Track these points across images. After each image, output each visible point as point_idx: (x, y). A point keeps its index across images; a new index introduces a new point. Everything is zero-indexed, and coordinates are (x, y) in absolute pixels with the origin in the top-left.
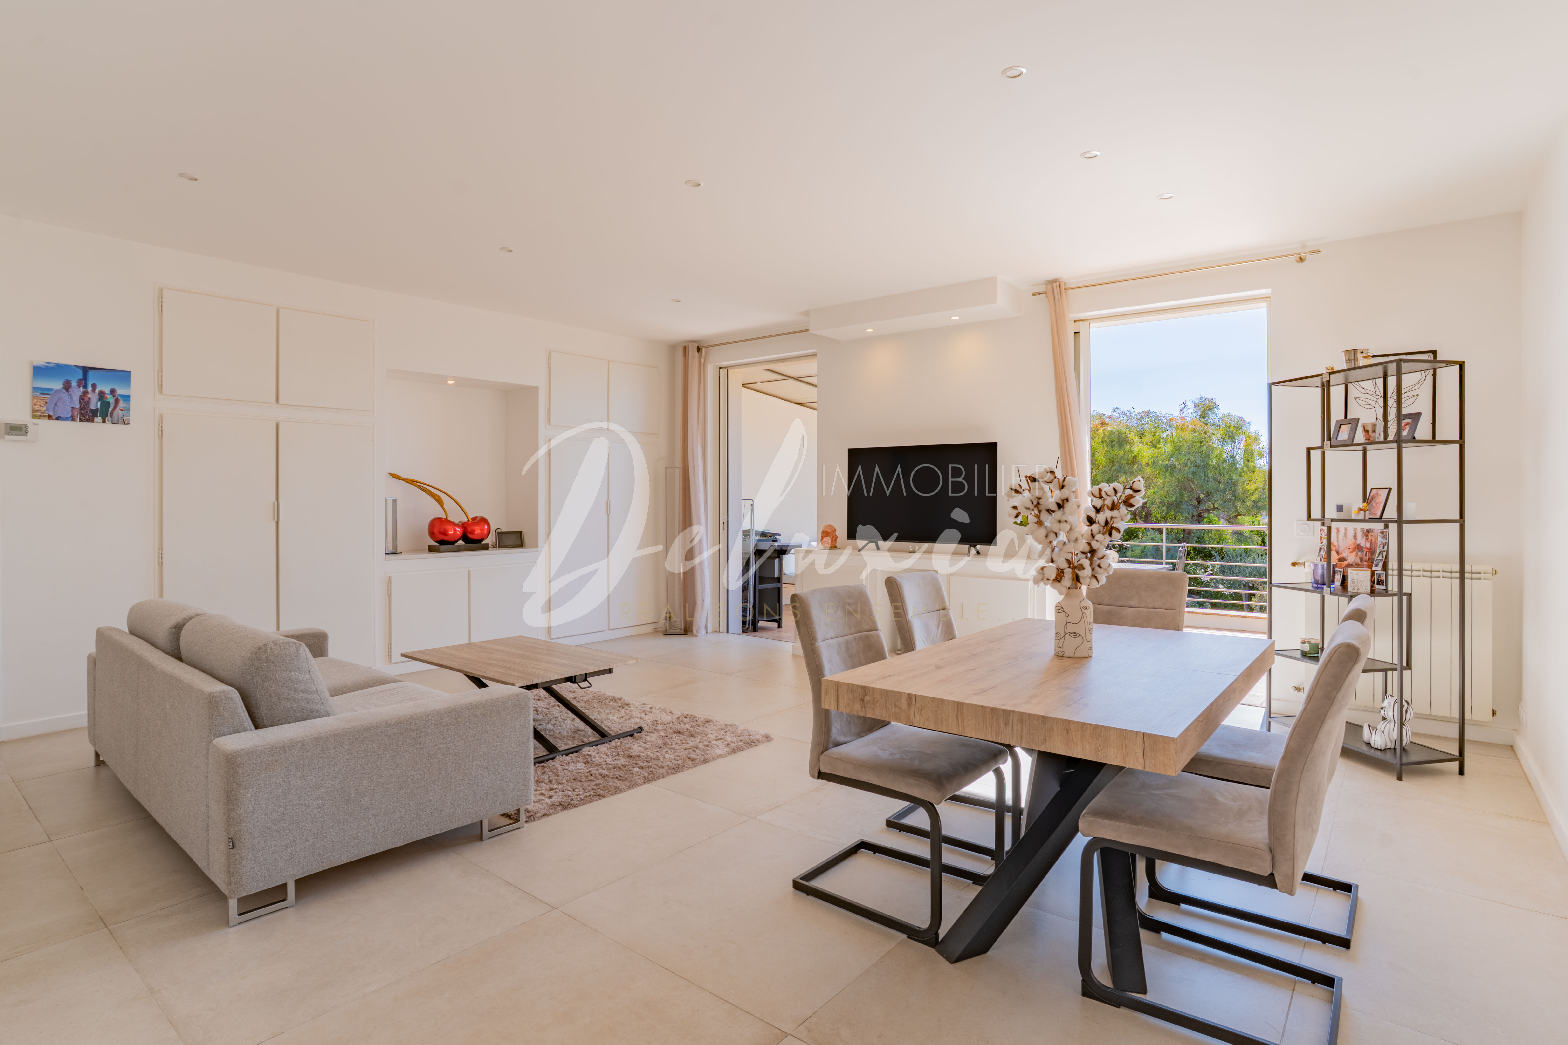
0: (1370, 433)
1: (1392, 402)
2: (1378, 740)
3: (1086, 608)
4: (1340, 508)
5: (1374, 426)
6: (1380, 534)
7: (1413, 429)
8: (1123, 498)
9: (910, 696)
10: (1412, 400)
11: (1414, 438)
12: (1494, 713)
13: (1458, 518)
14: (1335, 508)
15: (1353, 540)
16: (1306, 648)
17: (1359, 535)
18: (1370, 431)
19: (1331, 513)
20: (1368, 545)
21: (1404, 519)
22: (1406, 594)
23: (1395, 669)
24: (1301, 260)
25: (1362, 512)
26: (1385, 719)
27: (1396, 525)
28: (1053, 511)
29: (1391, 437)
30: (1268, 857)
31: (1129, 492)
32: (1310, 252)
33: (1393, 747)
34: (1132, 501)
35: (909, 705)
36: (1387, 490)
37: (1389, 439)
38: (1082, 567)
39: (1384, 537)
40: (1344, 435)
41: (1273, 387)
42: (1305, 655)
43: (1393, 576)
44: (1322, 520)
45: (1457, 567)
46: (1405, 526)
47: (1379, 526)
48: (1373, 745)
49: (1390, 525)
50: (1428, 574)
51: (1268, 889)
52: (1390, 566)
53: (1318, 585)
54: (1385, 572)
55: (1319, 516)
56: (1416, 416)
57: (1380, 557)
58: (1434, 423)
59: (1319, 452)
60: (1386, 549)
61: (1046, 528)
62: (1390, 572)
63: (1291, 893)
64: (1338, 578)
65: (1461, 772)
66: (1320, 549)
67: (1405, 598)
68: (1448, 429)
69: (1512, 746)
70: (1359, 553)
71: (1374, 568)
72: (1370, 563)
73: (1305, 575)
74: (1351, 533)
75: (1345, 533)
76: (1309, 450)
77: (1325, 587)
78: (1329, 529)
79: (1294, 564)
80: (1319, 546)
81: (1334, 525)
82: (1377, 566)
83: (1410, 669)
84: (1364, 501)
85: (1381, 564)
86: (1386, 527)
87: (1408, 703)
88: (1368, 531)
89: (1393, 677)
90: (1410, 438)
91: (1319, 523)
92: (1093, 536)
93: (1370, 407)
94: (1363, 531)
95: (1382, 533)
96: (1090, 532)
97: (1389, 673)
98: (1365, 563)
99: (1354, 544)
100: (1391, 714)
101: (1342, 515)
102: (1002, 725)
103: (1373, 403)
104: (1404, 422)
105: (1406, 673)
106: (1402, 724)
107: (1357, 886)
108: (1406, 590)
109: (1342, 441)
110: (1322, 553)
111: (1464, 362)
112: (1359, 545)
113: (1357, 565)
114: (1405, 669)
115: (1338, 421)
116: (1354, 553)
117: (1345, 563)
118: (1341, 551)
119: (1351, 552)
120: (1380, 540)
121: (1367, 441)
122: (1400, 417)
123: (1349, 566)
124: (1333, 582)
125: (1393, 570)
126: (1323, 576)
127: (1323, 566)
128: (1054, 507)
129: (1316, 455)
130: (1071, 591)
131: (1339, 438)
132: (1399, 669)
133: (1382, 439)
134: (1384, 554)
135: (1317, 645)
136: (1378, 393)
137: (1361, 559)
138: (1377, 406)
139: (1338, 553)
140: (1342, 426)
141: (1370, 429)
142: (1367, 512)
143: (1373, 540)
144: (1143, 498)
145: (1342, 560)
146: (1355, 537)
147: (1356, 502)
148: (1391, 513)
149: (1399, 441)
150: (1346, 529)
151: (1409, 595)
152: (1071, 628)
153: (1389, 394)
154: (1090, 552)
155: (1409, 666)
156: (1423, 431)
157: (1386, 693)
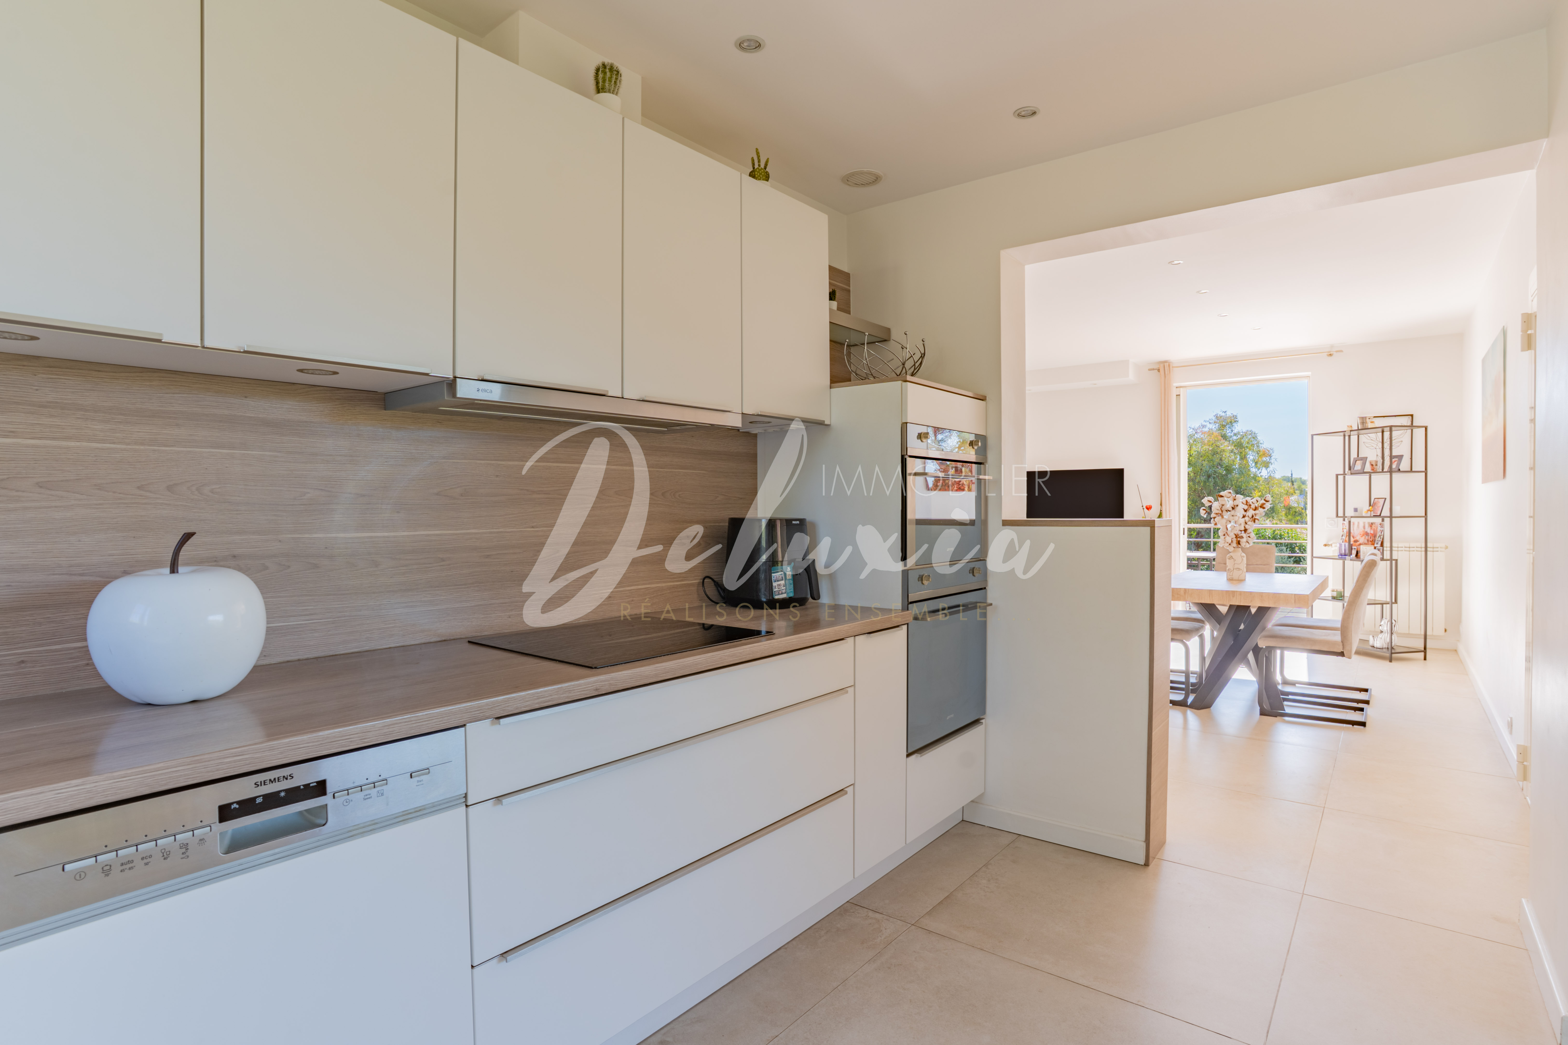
0: (1374, 466)
1: (1387, 446)
2: (1378, 644)
3: (1243, 556)
4: (1356, 510)
5: (1377, 462)
6: (1379, 525)
7: (1399, 464)
8: (1260, 505)
9: (1185, 590)
10: (1398, 444)
11: (1399, 470)
12: (1445, 631)
13: (1424, 515)
14: (1353, 510)
15: (1363, 529)
16: (1335, 594)
17: (1367, 526)
18: (1374, 465)
19: (1350, 512)
20: (1372, 532)
21: (1393, 515)
22: (1394, 560)
23: (1388, 603)
24: (1331, 355)
25: (1369, 512)
26: (1382, 632)
27: (1389, 519)
28: (1230, 511)
29: (1386, 469)
30: (1341, 644)
31: (1263, 501)
32: (1337, 351)
33: (1387, 647)
34: (1264, 506)
35: (1185, 593)
36: (1384, 499)
37: (1384, 471)
38: (1242, 537)
39: (1382, 527)
40: (1358, 466)
41: (1314, 436)
42: (1334, 598)
43: (1386, 551)
44: (1344, 517)
45: (1423, 545)
46: (1393, 519)
47: (1379, 520)
48: (1375, 647)
49: (1385, 519)
50: (1408, 549)
51: (1341, 657)
52: (1385, 545)
53: (1343, 556)
54: (1382, 548)
55: (1342, 515)
56: (1400, 457)
57: (1379, 539)
58: (1411, 459)
59: (1342, 476)
60: (1382, 534)
61: (1225, 519)
62: (1385, 549)
63: (1350, 658)
64: (1354, 552)
65: (1425, 659)
66: (1343, 535)
67: (1394, 562)
68: (1419, 465)
69: (1456, 650)
70: (1367, 537)
71: (1376, 545)
72: (1373, 542)
73: (1334, 551)
74: (1361, 525)
75: (1358, 525)
76: (1337, 476)
77: (1347, 557)
78: (1350, 522)
79: (1325, 545)
80: (1342, 533)
81: (1353, 520)
82: (1377, 544)
83: (1397, 603)
84: (1370, 505)
85: (1380, 543)
86: (1383, 520)
87: (1395, 621)
88: (1372, 524)
89: (1387, 608)
90: (1397, 470)
91: (1342, 519)
92: (1246, 523)
93: (1373, 448)
94: (1369, 524)
95: (1380, 524)
96: (1244, 521)
97: (1384, 605)
98: (1370, 543)
99: (1363, 532)
100: (1385, 628)
101: (1357, 514)
102: (1231, 597)
103: (1375, 446)
104: (1393, 460)
105: (1394, 605)
106: (1392, 633)
107: (1371, 689)
108: (1394, 558)
109: (1357, 470)
110: (1343, 537)
111: (1427, 426)
112: (1366, 532)
113: (1366, 544)
114: (1394, 603)
115: (1354, 458)
116: (1364, 537)
117: (1358, 543)
118: (1355, 536)
119: (1362, 537)
120: (1379, 528)
121: (1372, 471)
122: (1391, 457)
123: (1360, 544)
124: (1351, 554)
125: (1386, 547)
126: (1345, 550)
127: (1345, 545)
128: (1231, 509)
129: (1341, 478)
130: (1235, 549)
131: (1355, 469)
132: (1390, 603)
133: (1381, 471)
134: (1382, 537)
135: (1341, 592)
136: (1378, 439)
137: (1368, 541)
138: (1377, 447)
139: (1353, 537)
140: (1357, 462)
141: (1374, 464)
142: (1372, 512)
143: (1375, 529)
144: (1271, 504)
145: (1356, 541)
146: (1364, 527)
147: (1365, 507)
148: (1386, 512)
149: (1391, 471)
150: (1358, 523)
151: (1396, 560)
152: (1236, 566)
153: (1385, 441)
154: (1244, 531)
155: (1396, 602)
156: (1405, 465)
157: (1383, 617)
